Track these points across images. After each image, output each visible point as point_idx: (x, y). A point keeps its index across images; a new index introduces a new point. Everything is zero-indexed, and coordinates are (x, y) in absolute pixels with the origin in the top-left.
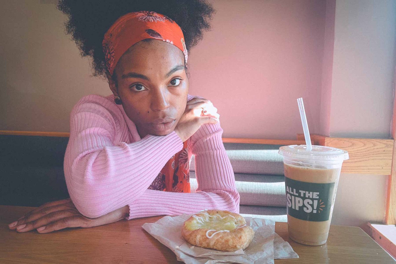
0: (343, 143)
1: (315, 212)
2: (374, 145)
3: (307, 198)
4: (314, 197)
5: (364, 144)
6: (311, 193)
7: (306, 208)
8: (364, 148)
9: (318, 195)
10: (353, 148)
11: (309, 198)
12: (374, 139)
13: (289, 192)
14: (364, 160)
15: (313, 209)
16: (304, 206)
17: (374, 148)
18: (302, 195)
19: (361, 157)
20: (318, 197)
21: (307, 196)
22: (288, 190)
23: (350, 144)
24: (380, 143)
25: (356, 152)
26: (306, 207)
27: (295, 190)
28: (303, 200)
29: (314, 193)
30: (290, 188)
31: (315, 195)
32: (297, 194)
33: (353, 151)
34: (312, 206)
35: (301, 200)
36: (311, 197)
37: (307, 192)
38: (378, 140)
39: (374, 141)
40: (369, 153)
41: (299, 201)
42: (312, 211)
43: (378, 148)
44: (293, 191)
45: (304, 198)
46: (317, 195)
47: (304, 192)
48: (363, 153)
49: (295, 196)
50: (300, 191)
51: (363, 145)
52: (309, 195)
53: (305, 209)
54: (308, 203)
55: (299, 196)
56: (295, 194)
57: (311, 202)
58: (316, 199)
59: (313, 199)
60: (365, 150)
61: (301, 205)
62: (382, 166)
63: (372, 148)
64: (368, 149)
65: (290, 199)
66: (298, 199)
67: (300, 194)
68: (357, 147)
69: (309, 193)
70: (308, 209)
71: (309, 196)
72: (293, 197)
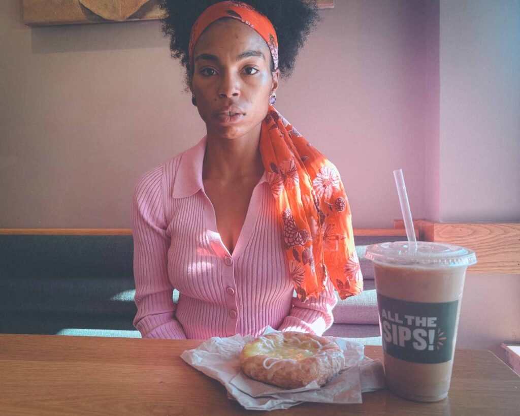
0: (461, 230)
1: (431, 348)
2: (505, 232)
3: (418, 327)
4: (430, 325)
5: (491, 231)
6: (424, 319)
7: (417, 343)
8: (492, 236)
9: (435, 322)
10: (474, 237)
11: (421, 327)
12: (503, 223)
13: (386, 318)
14: (491, 254)
15: (428, 344)
16: (413, 339)
17: (505, 236)
18: (410, 323)
19: (487, 250)
20: (435, 325)
21: (417, 324)
22: (385, 316)
23: (470, 232)
24: (514, 229)
25: (479, 242)
26: (416, 341)
27: (397, 315)
28: (411, 330)
29: (429, 318)
30: (389, 313)
31: (431, 321)
32: (401, 322)
33: (476, 241)
34: (427, 339)
35: (408, 331)
36: (424, 325)
37: (418, 319)
38: (510, 225)
39: (505, 226)
40: (499, 243)
41: (405, 332)
42: (427, 347)
43: (510, 237)
44: (393, 316)
45: (413, 327)
46: (433, 322)
47: (413, 318)
48: (490, 244)
49: (398, 325)
50: (406, 316)
51: (489, 232)
52: (421, 322)
53: (415, 345)
54: (420, 335)
55: (405, 324)
56: (397, 320)
57: (424, 333)
58: (432, 328)
59: (427, 329)
60: (492, 240)
61: (408, 338)
62: (517, 262)
63: (503, 236)
64: (496, 238)
65: (388, 330)
66: (402, 329)
67: (406, 321)
68: (480, 236)
69: (421, 319)
70: (419, 344)
71: (421, 324)
72: (394, 327)
